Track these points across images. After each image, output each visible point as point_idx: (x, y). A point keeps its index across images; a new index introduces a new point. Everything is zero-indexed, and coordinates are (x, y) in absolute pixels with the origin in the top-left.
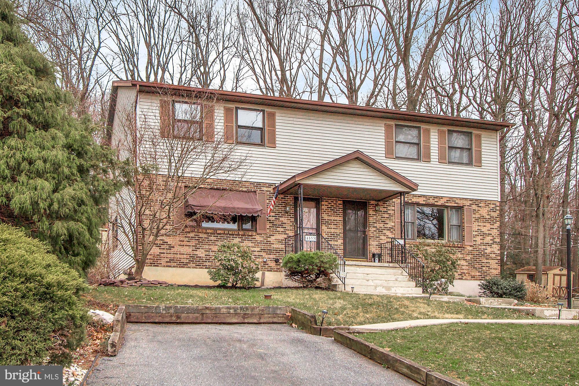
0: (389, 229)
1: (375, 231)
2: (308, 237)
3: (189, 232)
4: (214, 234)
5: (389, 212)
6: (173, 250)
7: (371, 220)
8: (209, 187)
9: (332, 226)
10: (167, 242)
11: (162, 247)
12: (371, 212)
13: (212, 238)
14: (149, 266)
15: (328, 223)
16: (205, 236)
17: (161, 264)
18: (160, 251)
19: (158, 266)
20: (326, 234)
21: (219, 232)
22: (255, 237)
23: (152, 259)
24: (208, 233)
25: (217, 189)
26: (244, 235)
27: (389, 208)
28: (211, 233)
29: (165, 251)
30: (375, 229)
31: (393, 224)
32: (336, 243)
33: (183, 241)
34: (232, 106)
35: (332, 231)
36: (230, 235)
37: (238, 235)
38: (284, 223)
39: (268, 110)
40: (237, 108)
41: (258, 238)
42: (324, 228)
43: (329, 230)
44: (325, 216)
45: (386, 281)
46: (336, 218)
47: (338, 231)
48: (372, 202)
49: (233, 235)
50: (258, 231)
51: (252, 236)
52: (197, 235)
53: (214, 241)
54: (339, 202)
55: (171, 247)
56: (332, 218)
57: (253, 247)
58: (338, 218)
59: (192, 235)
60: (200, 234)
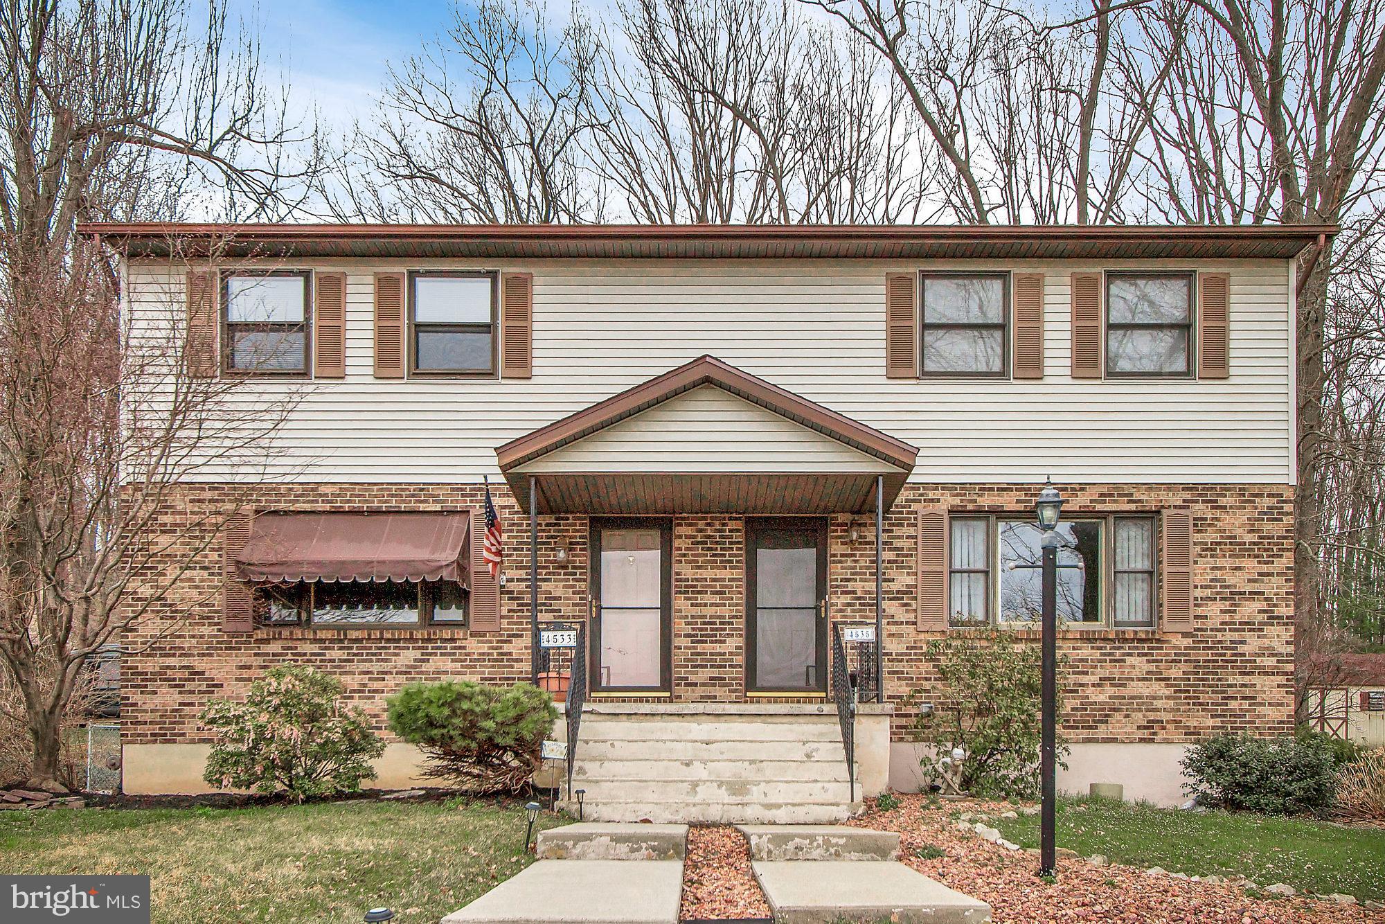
0: (896, 597)
1: (849, 605)
2: (551, 634)
3: (267, 641)
4: (341, 641)
5: (898, 543)
6: (218, 693)
7: (836, 571)
8: (327, 507)
9: (709, 598)
10: (203, 673)
11: (189, 686)
12: (836, 548)
13: (336, 654)
14: (148, 742)
15: (693, 590)
16: (315, 648)
17: (183, 735)
18: (180, 698)
19: (174, 741)
20: (688, 624)
21: (353, 634)
22: (464, 643)
23: (157, 723)
24: (322, 641)
25: (350, 512)
26: (429, 640)
27: (897, 531)
28: (332, 641)
29: (194, 698)
30: (848, 599)
31: (910, 580)
32: (718, 648)
33: (249, 667)
34: (399, 269)
35: (709, 611)
36: (388, 640)
37: (412, 639)
38: (555, 598)
39: (508, 269)
40: (413, 275)
41: (473, 646)
42: (680, 603)
43: (697, 611)
44: (685, 570)
45: (752, 762)
46: (719, 574)
47: (726, 611)
48: (841, 518)
49: (398, 640)
50: (474, 627)
51: (453, 640)
52: (291, 648)
53: (340, 660)
54: (732, 525)
55: (215, 685)
56: (708, 574)
57: (459, 673)
58: (726, 574)
59: (275, 647)
60: (298, 644)
